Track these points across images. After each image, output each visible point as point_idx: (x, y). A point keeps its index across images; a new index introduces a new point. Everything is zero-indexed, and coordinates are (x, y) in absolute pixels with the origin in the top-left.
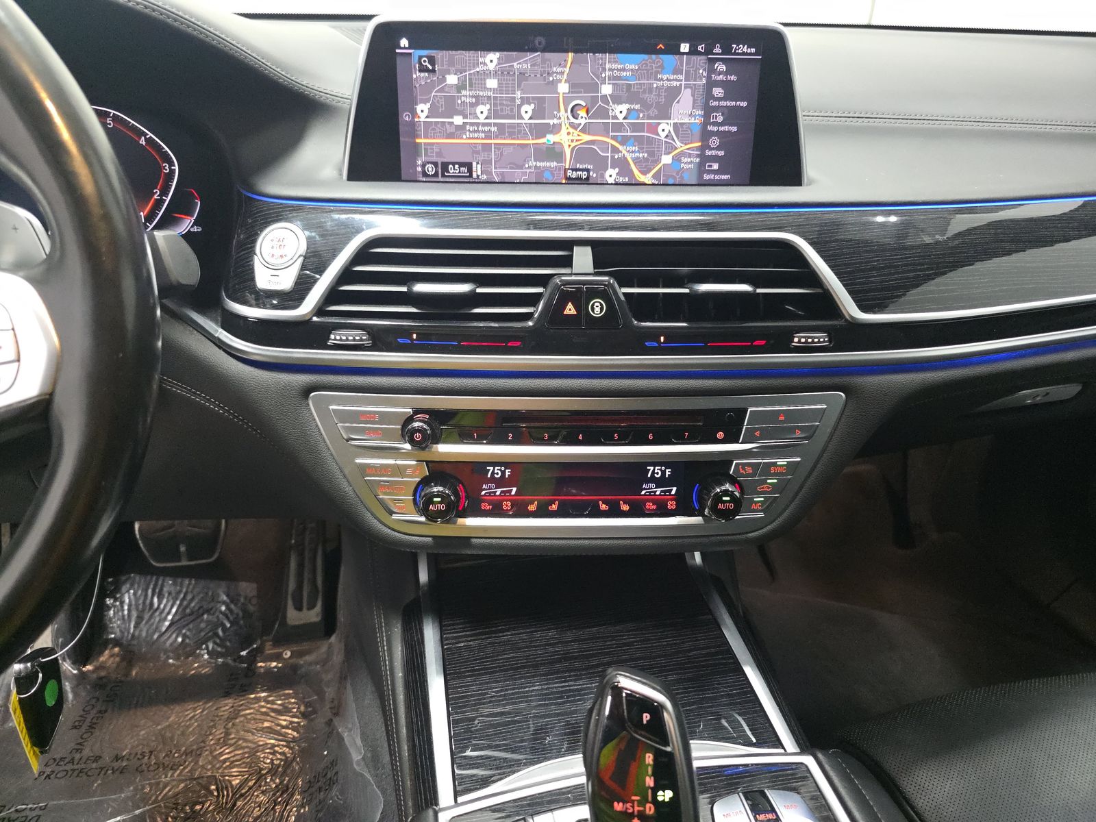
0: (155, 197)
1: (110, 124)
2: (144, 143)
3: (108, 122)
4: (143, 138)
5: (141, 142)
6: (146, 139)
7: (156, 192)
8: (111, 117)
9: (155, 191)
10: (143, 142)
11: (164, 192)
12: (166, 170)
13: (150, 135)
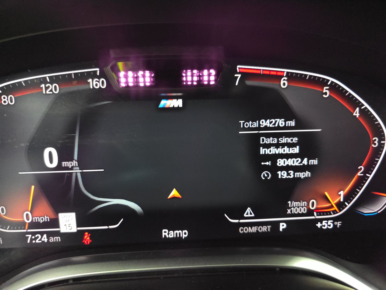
0: (359, 174)
1: (326, 94)
2: (358, 115)
3: (324, 91)
4: (358, 109)
5: (354, 114)
6: (361, 111)
7: (361, 169)
8: (327, 86)
9: (359, 168)
10: (357, 113)
11: (368, 170)
12: (375, 144)
13: (366, 105)
